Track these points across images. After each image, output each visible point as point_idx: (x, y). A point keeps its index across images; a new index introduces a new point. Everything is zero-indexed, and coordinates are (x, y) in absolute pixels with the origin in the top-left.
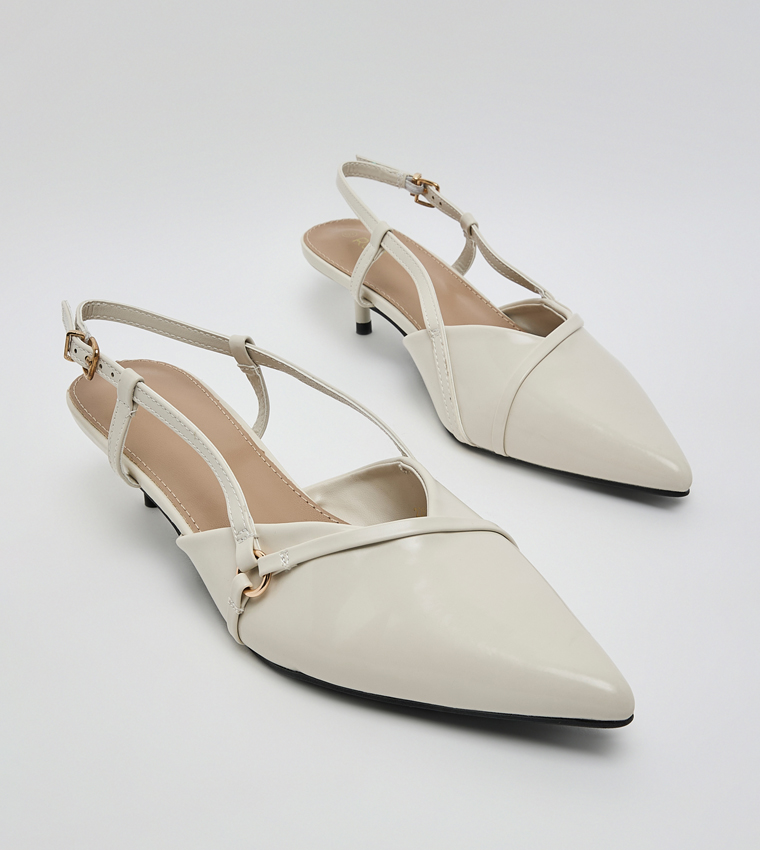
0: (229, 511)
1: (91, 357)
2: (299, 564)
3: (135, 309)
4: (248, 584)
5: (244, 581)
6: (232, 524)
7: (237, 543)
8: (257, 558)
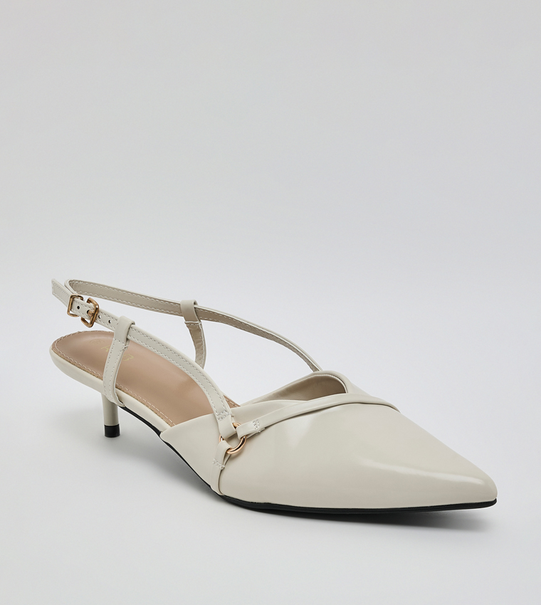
0: (211, 402)
1: (93, 311)
2: (266, 428)
3: (104, 286)
4: (228, 446)
5: (225, 445)
6: (214, 409)
7: (218, 421)
8: (235, 427)
